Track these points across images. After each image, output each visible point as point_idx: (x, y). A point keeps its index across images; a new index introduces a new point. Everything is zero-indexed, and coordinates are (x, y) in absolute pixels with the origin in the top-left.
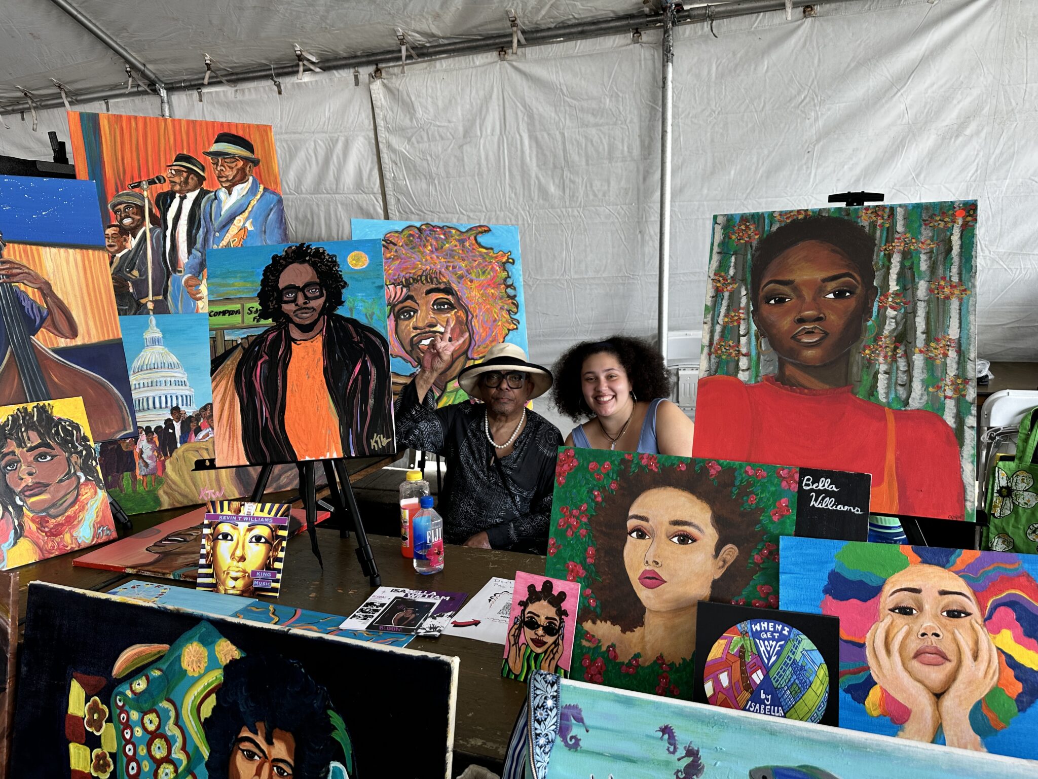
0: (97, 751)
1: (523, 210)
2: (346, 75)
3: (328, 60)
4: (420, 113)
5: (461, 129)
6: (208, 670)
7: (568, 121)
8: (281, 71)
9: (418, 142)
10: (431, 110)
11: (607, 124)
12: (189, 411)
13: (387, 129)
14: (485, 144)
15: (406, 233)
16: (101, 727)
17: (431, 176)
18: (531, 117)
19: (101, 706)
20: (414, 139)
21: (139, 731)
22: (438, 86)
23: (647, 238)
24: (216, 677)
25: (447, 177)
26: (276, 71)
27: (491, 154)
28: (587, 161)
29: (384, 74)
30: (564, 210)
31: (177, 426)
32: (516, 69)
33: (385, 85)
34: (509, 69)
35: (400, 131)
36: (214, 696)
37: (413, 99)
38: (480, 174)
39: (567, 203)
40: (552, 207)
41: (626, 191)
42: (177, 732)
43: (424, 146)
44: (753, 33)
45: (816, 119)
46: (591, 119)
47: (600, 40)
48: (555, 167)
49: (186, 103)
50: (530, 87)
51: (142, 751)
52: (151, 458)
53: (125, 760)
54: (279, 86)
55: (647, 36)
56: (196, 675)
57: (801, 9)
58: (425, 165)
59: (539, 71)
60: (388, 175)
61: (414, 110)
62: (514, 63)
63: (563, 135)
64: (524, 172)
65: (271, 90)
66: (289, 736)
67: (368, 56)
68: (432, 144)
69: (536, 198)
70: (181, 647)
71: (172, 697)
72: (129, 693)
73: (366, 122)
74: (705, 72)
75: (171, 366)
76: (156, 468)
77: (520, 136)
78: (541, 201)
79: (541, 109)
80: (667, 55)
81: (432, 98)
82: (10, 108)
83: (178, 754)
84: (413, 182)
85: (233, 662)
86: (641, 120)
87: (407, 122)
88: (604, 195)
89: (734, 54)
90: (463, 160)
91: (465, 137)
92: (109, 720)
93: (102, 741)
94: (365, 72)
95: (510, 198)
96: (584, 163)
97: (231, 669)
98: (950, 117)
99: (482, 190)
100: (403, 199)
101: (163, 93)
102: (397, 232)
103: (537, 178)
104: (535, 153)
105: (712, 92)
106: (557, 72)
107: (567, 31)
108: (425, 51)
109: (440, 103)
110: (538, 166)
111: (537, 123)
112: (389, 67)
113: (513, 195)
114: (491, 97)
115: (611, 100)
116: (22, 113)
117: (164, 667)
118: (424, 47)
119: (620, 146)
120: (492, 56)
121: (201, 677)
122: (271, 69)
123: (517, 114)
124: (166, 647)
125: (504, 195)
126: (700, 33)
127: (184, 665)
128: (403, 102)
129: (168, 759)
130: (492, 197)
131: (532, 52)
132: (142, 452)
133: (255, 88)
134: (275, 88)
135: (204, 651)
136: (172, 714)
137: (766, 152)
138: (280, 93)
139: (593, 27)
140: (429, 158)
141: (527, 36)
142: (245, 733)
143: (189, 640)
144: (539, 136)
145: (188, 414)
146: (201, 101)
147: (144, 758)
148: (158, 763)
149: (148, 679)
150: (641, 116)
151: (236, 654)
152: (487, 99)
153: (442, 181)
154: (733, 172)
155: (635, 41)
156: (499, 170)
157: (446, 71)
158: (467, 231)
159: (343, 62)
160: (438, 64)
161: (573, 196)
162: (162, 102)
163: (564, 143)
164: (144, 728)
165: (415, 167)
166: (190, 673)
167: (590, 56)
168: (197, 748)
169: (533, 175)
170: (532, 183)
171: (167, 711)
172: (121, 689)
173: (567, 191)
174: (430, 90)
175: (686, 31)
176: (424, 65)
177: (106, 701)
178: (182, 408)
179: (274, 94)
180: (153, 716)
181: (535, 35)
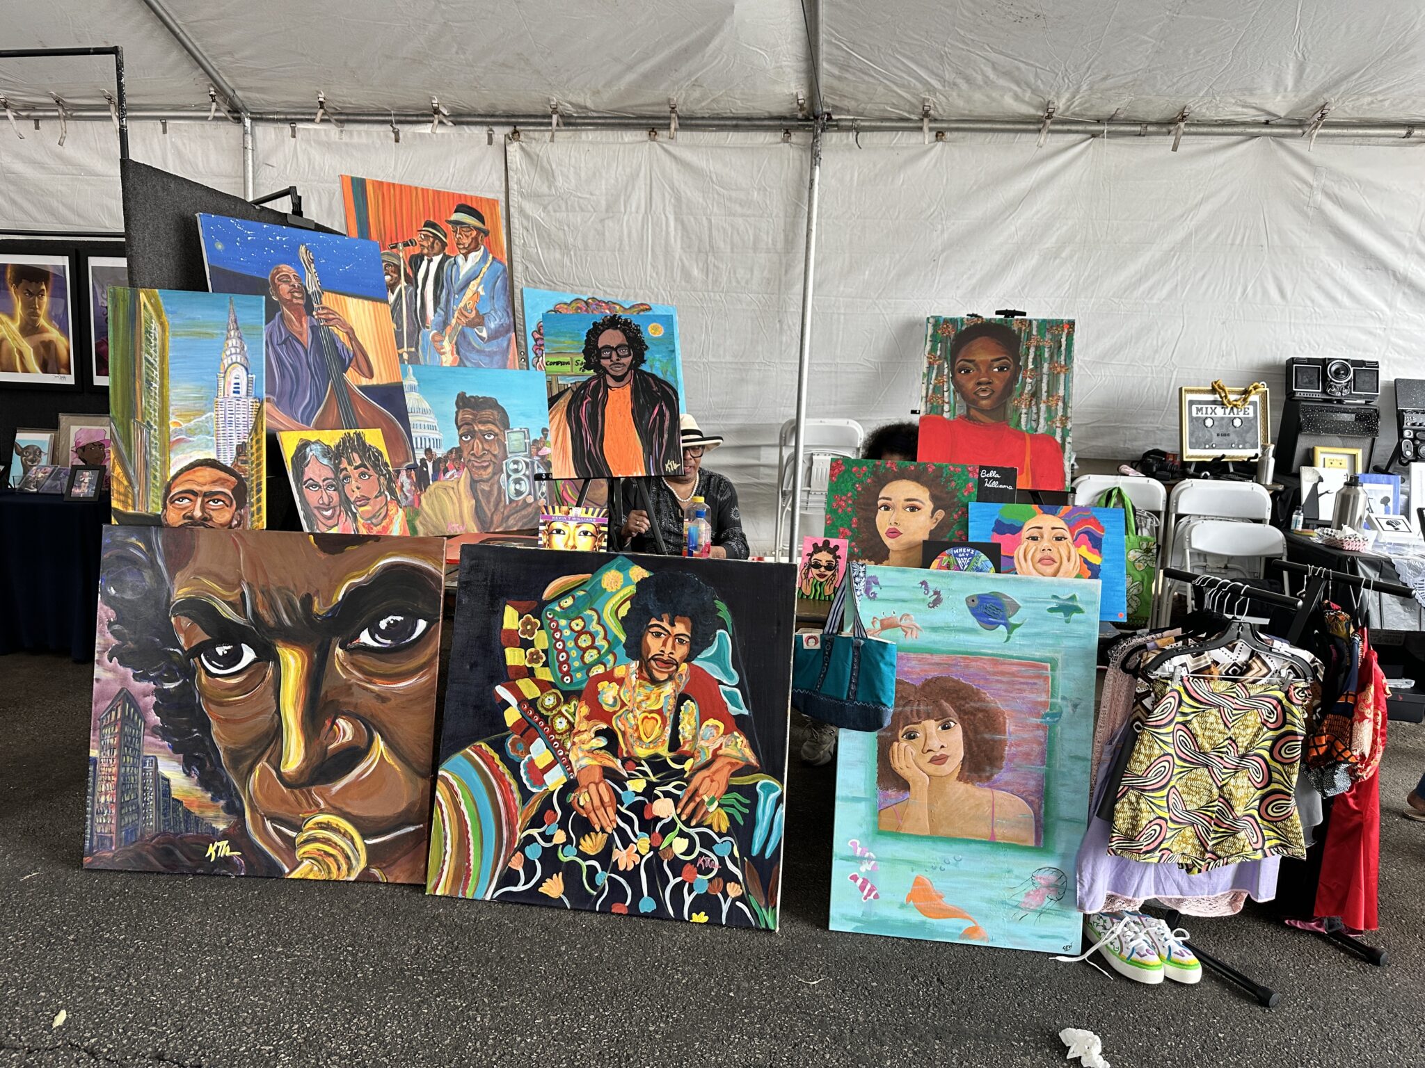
0: (532, 650)
1: (664, 290)
2: (480, 132)
3: (461, 115)
4: (560, 181)
5: (603, 203)
6: (623, 587)
7: (715, 209)
8: (403, 118)
9: (555, 211)
10: (573, 181)
11: (754, 216)
12: (439, 453)
13: (522, 194)
14: (628, 220)
15: (574, 305)
16: (533, 634)
17: (567, 247)
18: (678, 199)
19: (533, 620)
20: (550, 208)
21: (567, 633)
22: (583, 157)
23: (785, 327)
24: (631, 590)
25: (585, 250)
26: (397, 118)
27: (634, 231)
28: (732, 249)
29: (522, 137)
30: (706, 294)
31: (430, 465)
32: (666, 151)
33: (522, 148)
34: (659, 151)
35: (535, 196)
36: (629, 602)
37: (554, 167)
38: (621, 250)
39: (710, 287)
40: (695, 290)
41: (769, 280)
42: (600, 628)
43: (562, 215)
44: (892, 148)
45: (942, 231)
46: (738, 209)
47: (751, 134)
48: (700, 251)
49: (273, 136)
50: (679, 171)
51: (571, 644)
52: (409, 491)
53: (556, 652)
54: (397, 133)
55: (796, 137)
56: (614, 590)
57: (934, 133)
58: (561, 234)
59: (687, 155)
60: (517, 241)
61: (553, 176)
62: (665, 145)
63: (710, 221)
64: (667, 252)
65: (387, 136)
66: (687, 619)
67: (507, 117)
68: (570, 215)
69: (678, 279)
70: (601, 574)
71: (594, 607)
72: (558, 609)
73: (497, 183)
74: (848, 178)
75: (425, 412)
76: (413, 501)
77: (666, 217)
78: (683, 283)
79: (689, 194)
80: (815, 158)
81: (575, 168)
82: (24, 114)
83: (600, 642)
84: (545, 251)
85: (644, 580)
86: (786, 216)
87: (545, 189)
88: (747, 283)
89: (875, 165)
90: (604, 235)
91: (607, 211)
92: (542, 628)
93: (535, 643)
94: (500, 133)
95: (651, 277)
96: (729, 250)
97: (641, 585)
98: (1050, 242)
99: (622, 266)
100: (531, 267)
101: (248, 122)
102: (566, 304)
103: (681, 260)
104: (680, 235)
105: (853, 196)
106: (708, 160)
107: (722, 122)
108: (573, 121)
109: (583, 174)
110: (682, 248)
111: (684, 207)
112: (529, 131)
113: (654, 275)
114: (638, 175)
115: (758, 193)
116: (37, 120)
117: (587, 589)
118: (571, 116)
119: (765, 237)
120: (643, 135)
121: (618, 591)
122: (391, 115)
123: (664, 195)
124: (590, 575)
125: (645, 273)
126: (845, 142)
127: (604, 586)
128: (542, 168)
129: (592, 647)
130: (632, 274)
131: (684, 137)
132: (402, 486)
133: (366, 132)
134: (393, 135)
135: (621, 575)
136: (595, 617)
137: (897, 256)
138: (397, 141)
139: (747, 123)
140: (566, 228)
141: (681, 121)
142: (654, 622)
143: (609, 569)
144: (685, 219)
145: (439, 456)
146: (294, 137)
147: (572, 649)
148: (584, 650)
149: (573, 597)
150: (786, 212)
151: (646, 574)
152: (634, 177)
153: (578, 253)
154: (867, 273)
155: (785, 141)
156: (642, 247)
157: (591, 143)
158: (630, 308)
159: (479, 119)
160: (584, 135)
161: (716, 281)
162: (245, 133)
163: (710, 229)
164: (572, 629)
165: (549, 235)
166: (609, 590)
167: (742, 148)
168: (616, 637)
169: (677, 257)
170: (676, 264)
171: (591, 616)
172: (550, 607)
173: (711, 276)
174: (573, 160)
175: (831, 139)
176: (569, 134)
177: (537, 615)
178: (434, 450)
179: (390, 142)
180: (579, 621)
181: (689, 122)
